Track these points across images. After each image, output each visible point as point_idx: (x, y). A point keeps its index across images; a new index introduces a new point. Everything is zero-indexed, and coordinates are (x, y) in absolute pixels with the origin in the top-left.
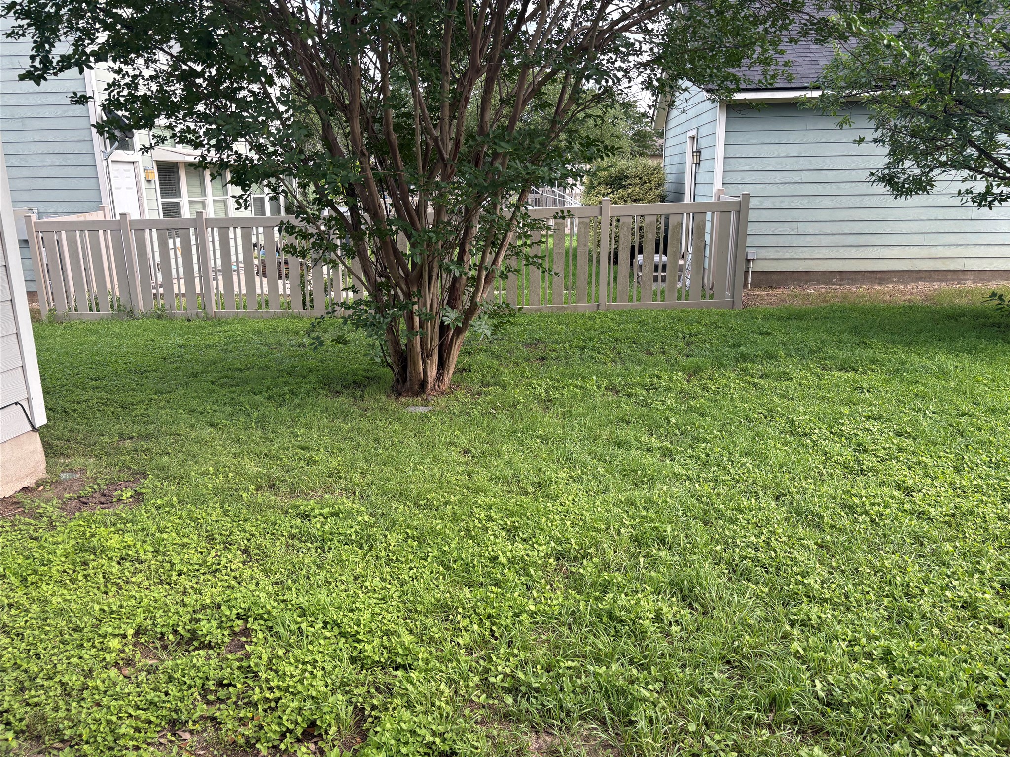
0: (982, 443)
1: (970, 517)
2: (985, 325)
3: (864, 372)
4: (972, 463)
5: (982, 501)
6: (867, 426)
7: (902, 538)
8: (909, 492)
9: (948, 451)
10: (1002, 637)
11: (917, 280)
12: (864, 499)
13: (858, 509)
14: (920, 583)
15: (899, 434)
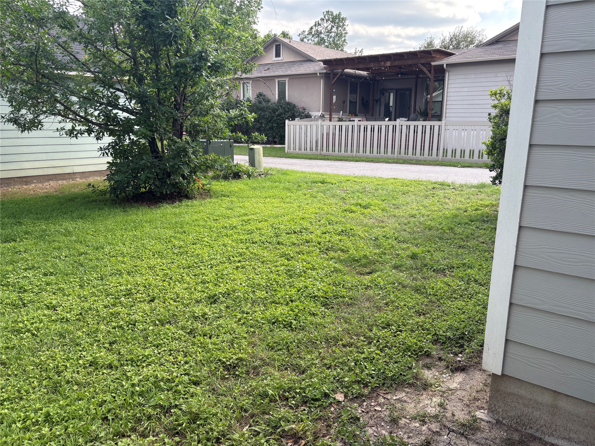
0: (92, 268)
1: (89, 312)
2: (89, 202)
3: (22, 240)
4: (88, 280)
5: (95, 301)
6: (25, 275)
7: (52, 339)
8: (54, 308)
9: (75, 277)
10: (112, 373)
11: (48, 180)
12: (26, 322)
13: (23, 330)
14: (64, 362)
15: (45, 275)
